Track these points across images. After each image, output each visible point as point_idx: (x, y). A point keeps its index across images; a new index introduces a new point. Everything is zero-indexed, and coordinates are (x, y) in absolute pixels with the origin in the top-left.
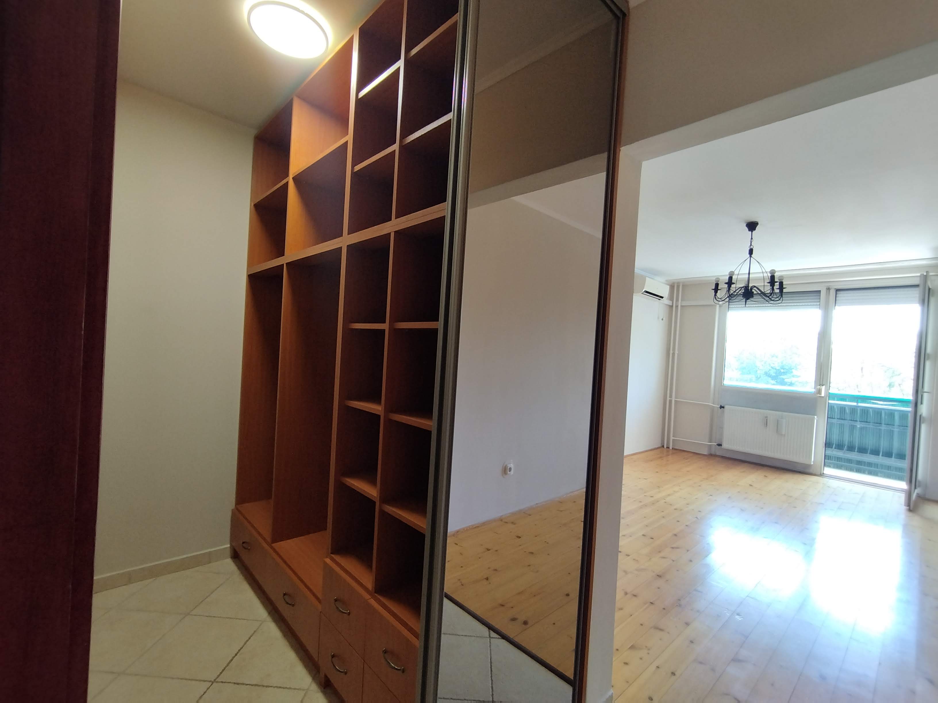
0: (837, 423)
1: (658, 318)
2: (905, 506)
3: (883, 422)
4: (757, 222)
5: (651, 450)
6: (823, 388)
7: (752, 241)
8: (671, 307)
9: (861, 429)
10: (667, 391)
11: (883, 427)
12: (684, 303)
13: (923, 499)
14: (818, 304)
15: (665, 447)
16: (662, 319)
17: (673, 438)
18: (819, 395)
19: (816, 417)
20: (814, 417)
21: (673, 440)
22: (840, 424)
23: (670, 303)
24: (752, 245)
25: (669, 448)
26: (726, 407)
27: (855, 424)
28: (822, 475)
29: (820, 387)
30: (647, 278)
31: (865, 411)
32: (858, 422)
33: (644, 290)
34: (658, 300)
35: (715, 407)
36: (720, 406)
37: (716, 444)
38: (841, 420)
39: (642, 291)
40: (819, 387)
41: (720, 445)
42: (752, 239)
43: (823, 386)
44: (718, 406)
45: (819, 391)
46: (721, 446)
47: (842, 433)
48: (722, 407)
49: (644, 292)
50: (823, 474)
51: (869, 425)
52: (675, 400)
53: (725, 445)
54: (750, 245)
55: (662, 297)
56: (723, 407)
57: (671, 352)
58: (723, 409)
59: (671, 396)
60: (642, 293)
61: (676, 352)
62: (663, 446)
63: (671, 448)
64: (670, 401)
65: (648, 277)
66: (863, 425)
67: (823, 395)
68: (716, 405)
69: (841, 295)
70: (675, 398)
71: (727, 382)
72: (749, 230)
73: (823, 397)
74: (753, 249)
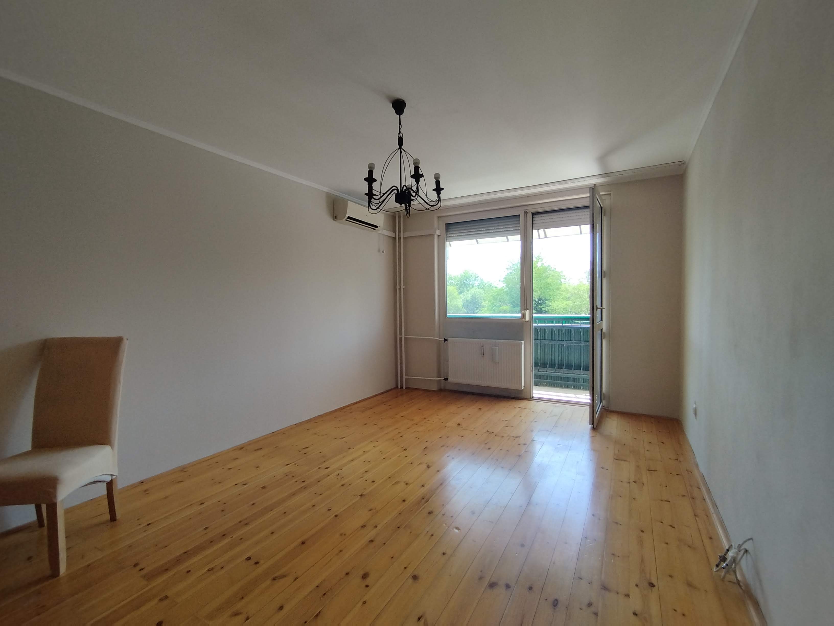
0: (550, 344)
1: (379, 251)
2: (590, 424)
3: (582, 340)
4: (402, 100)
5: (387, 391)
6: (527, 313)
7: (401, 127)
8: (395, 239)
9: (567, 347)
10: (396, 329)
11: (583, 344)
12: (407, 235)
13: (607, 411)
14: (519, 229)
15: (399, 387)
16: (383, 252)
17: (406, 377)
18: (524, 320)
19: (523, 342)
20: (521, 342)
21: (406, 379)
22: (551, 344)
23: (393, 235)
24: (401, 132)
25: (403, 387)
26: (449, 340)
27: (562, 344)
28: (531, 399)
29: (525, 311)
30: (350, 203)
31: (569, 330)
32: (565, 342)
33: (346, 217)
34: (373, 230)
35: (441, 340)
36: (443, 339)
37: (443, 378)
38: (552, 341)
39: (345, 217)
40: (523, 312)
41: (446, 379)
42: (400, 124)
43: (527, 310)
44: (442, 339)
45: (524, 316)
46: (448, 380)
47: (553, 352)
48: (445, 340)
49: (347, 218)
50: (533, 397)
51: (572, 343)
52: (404, 337)
53: (451, 379)
54: (399, 132)
55: (377, 227)
56: (447, 340)
57: (398, 287)
58: (446, 342)
59: (401, 334)
60: (346, 220)
61: (403, 287)
62: (397, 387)
63: (404, 388)
64: (401, 339)
65: (351, 201)
66: (568, 343)
67: (527, 319)
68: (441, 339)
69: (537, 218)
70: (405, 335)
71: (450, 314)
72: (396, 113)
73: (528, 321)
74: (403, 137)
